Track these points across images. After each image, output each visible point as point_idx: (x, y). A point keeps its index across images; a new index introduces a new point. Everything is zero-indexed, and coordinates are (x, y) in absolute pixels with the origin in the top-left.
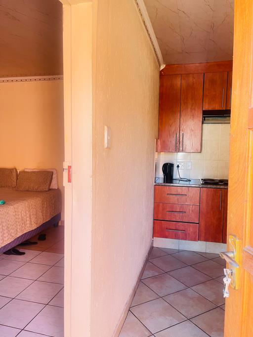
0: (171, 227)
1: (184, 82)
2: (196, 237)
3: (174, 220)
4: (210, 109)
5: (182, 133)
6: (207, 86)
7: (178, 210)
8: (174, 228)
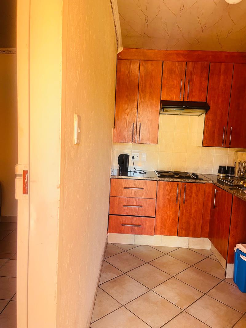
0: (127, 222)
1: (142, 69)
2: (152, 231)
3: (130, 214)
4: (168, 99)
5: (140, 123)
6: (165, 75)
7: (135, 204)
8: (131, 223)
